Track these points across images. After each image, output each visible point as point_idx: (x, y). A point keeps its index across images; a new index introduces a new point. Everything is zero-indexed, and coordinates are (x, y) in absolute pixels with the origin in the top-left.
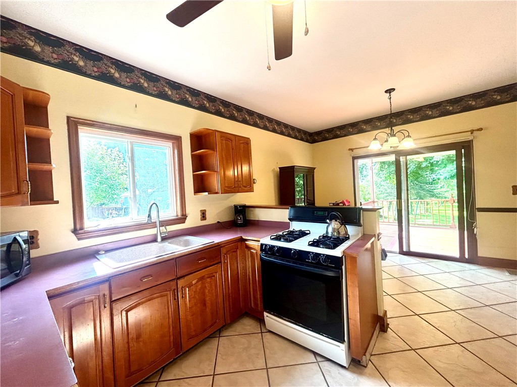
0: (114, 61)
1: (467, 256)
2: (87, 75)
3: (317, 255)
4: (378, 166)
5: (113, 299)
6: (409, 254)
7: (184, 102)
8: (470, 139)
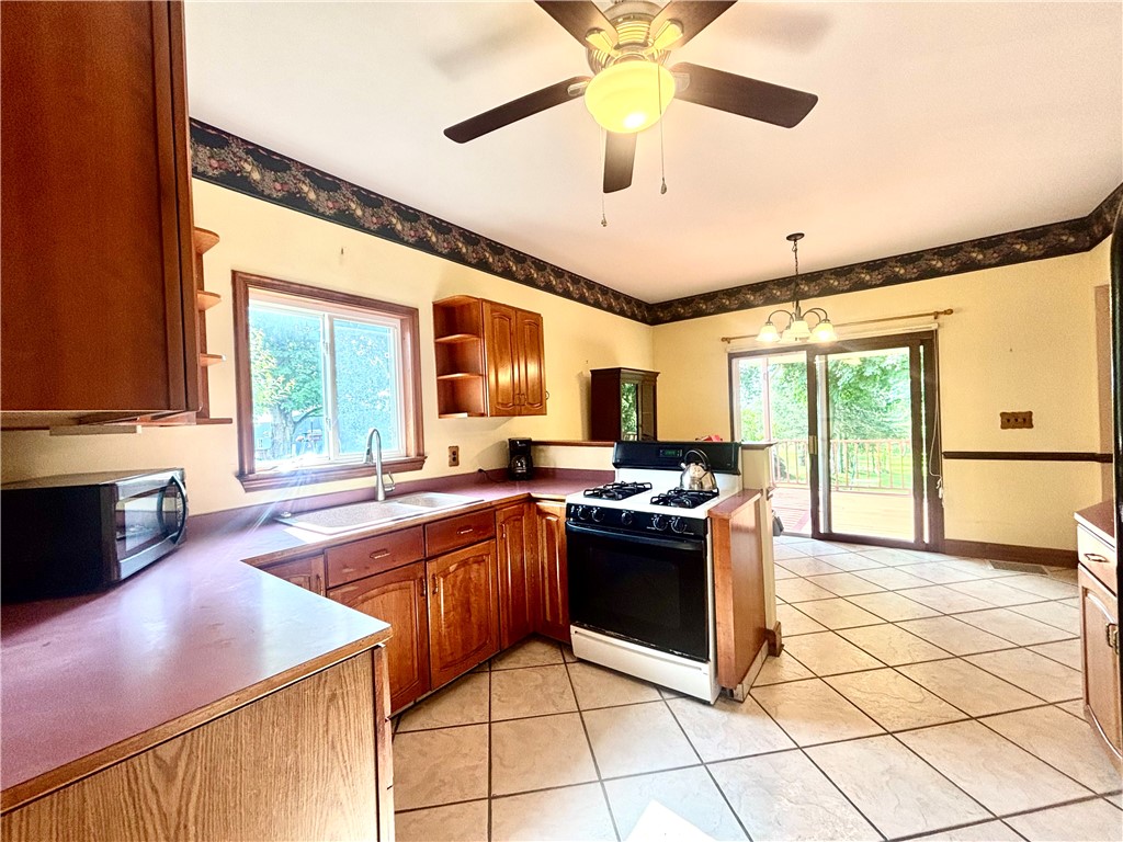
0: (308, 170)
1: (926, 540)
2: (263, 196)
3: (666, 518)
4: (781, 372)
5: (330, 585)
6: (830, 537)
7: (423, 245)
8: (933, 328)
